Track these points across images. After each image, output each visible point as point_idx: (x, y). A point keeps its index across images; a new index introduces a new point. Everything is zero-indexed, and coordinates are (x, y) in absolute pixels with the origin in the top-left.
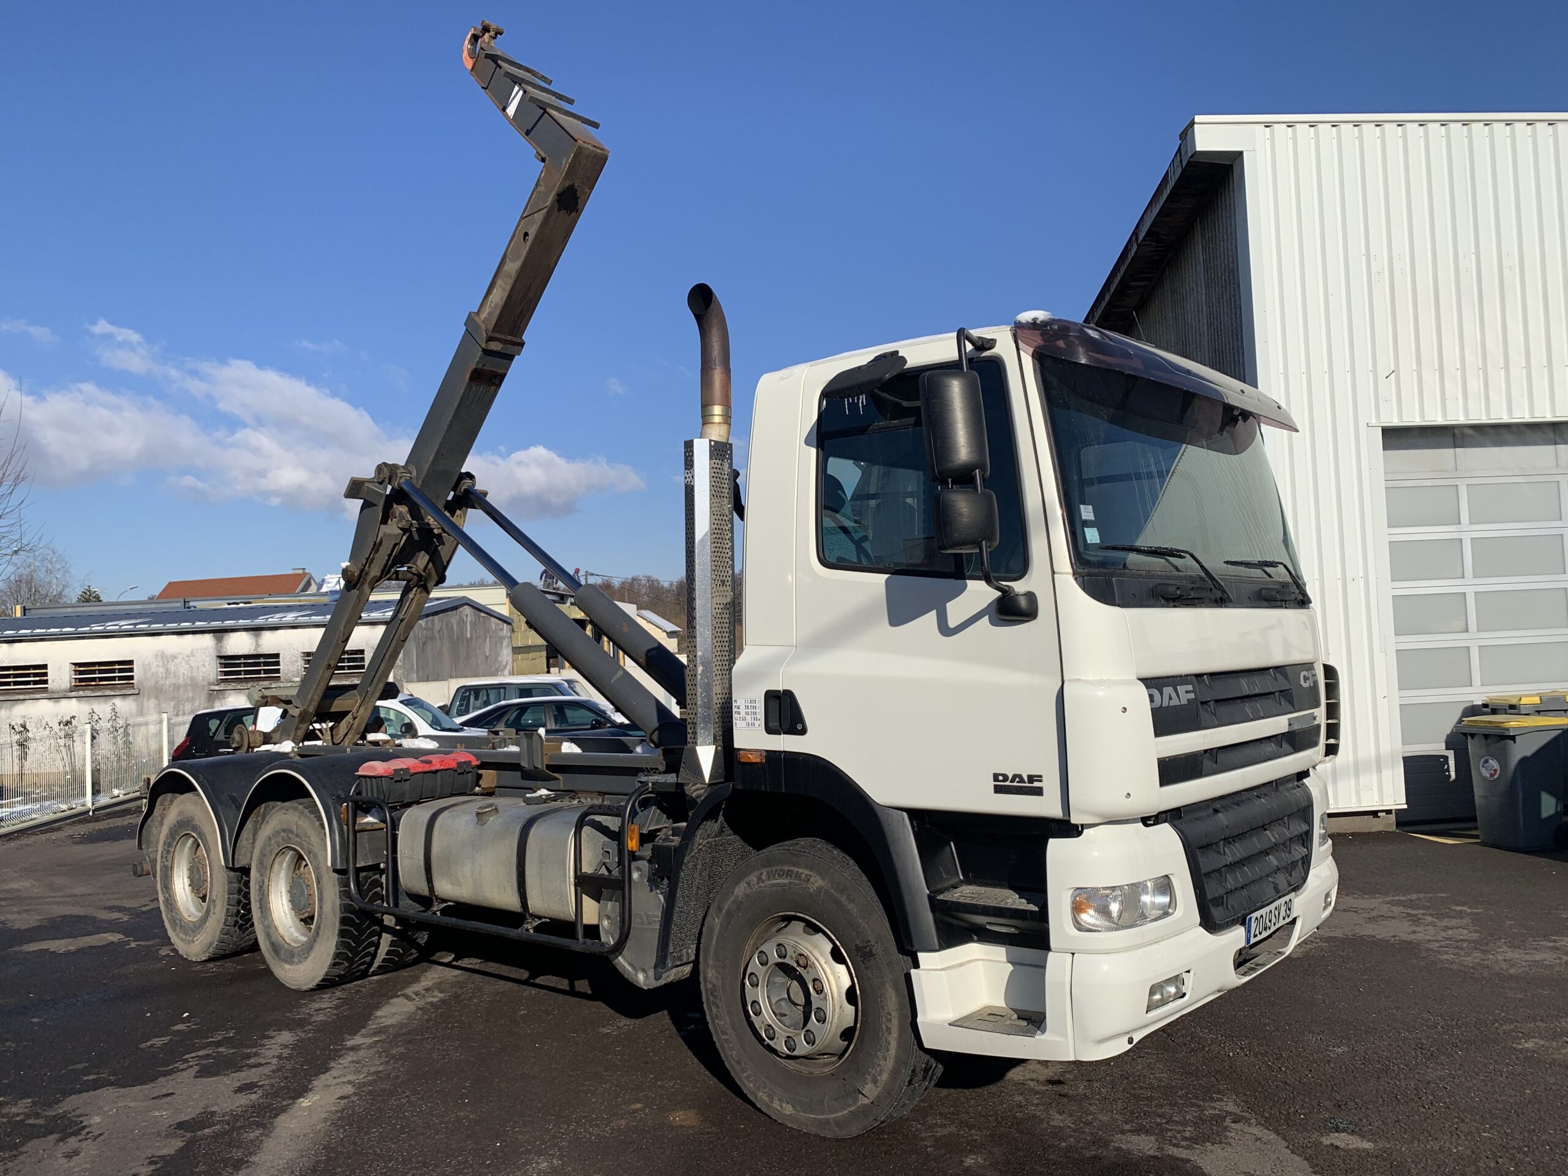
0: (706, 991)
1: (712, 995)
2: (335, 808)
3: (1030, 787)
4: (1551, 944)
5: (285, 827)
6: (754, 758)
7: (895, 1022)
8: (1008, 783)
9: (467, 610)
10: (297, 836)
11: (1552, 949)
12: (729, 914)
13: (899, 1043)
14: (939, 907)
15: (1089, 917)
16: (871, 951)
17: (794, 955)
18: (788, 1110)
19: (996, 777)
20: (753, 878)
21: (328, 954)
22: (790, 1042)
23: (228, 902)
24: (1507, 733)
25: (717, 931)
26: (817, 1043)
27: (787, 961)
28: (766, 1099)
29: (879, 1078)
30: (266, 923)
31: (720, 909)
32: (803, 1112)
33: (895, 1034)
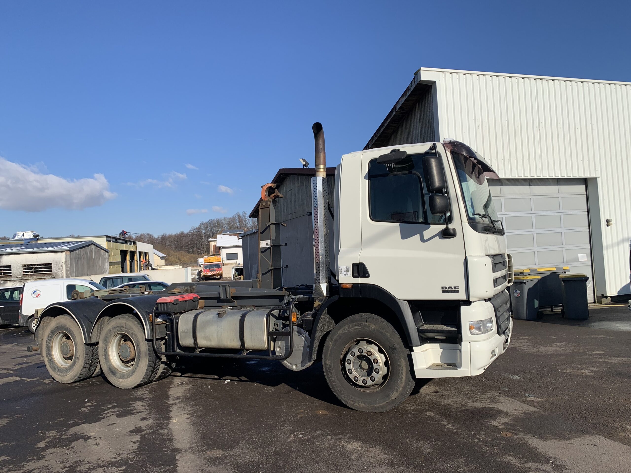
0: (326, 368)
1: (329, 369)
2: (147, 316)
3: (455, 290)
4: (555, 345)
5: (119, 325)
6: (348, 286)
7: (405, 370)
8: (447, 290)
9: (93, 246)
10: (126, 328)
11: (557, 346)
12: (336, 340)
13: (406, 378)
14: (420, 331)
15: (474, 331)
16: (395, 348)
17: (366, 352)
18: (362, 405)
19: (442, 288)
20: (346, 327)
21: (143, 373)
22: (364, 381)
23: (86, 357)
24: (523, 281)
25: (331, 347)
26: (376, 380)
27: (363, 354)
28: (352, 403)
29: (398, 390)
30: (108, 364)
31: (332, 339)
32: (368, 405)
33: (404, 374)
